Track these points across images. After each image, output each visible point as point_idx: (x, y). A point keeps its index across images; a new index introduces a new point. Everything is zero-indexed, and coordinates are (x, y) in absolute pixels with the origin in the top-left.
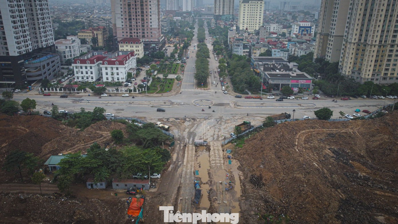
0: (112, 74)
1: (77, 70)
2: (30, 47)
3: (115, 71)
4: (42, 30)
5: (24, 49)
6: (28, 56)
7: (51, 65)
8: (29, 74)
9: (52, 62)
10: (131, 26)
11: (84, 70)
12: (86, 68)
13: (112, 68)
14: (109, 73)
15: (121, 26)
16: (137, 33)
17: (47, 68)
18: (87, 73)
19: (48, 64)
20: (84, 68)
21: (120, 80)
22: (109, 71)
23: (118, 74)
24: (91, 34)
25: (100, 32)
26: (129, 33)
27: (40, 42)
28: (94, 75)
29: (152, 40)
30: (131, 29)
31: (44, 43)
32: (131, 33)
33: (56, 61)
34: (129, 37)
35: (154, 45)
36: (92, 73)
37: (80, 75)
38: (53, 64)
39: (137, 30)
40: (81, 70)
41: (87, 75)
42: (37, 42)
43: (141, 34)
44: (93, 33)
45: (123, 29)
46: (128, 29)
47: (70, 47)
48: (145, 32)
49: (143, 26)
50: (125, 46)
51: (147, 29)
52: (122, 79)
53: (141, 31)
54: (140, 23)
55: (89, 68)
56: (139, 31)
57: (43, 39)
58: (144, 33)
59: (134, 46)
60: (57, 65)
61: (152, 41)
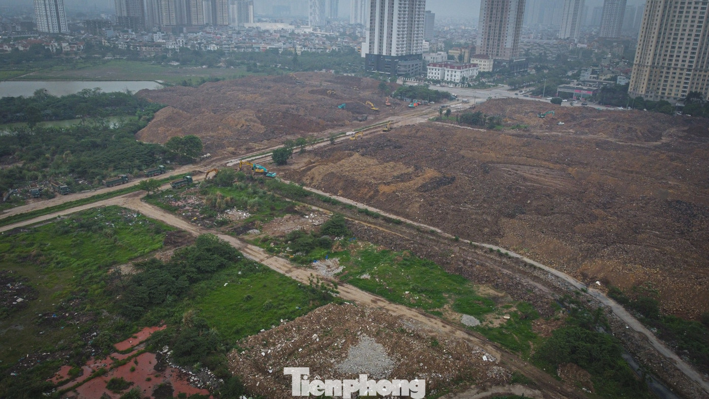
0: (451, 76)
1: (430, 71)
2: (404, 52)
3: (454, 73)
4: (415, 42)
5: (400, 52)
6: (401, 58)
7: (415, 67)
8: (400, 70)
9: (416, 65)
10: (488, 45)
11: (434, 71)
12: (436, 70)
13: (452, 71)
14: (450, 75)
15: (480, 45)
16: (492, 51)
17: (411, 68)
18: (435, 74)
19: (413, 66)
20: (434, 70)
21: (456, 81)
22: (450, 73)
23: (455, 76)
24: (459, 52)
25: (467, 51)
26: (485, 51)
27: (412, 50)
28: (439, 76)
29: (504, 58)
30: (488, 48)
31: (414, 51)
32: (487, 51)
33: (419, 65)
34: (485, 54)
35: (505, 63)
36: (438, 74)
37: (431, 75)
38: (416, 66)
39: (493, 48)
40: (432, 71)
41: (435, 75)
42: (410, 50)
43: (495, 53)
44: (461, 50)
45: (481, 47)
46: (486, 48)
47: (434, 58)
48: (500, 51)
49: (498, 46)
50: (475, 61)
51: (502, 49)
52: (457, 80)
53: (496, 50)
54: (497, 43)
55: (437, 70)
56: (494, 50)
57: (415, 48)
58: (498, 52)
59: (483, 61)
60: (419, 68)
61: (503, 60)
